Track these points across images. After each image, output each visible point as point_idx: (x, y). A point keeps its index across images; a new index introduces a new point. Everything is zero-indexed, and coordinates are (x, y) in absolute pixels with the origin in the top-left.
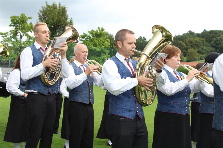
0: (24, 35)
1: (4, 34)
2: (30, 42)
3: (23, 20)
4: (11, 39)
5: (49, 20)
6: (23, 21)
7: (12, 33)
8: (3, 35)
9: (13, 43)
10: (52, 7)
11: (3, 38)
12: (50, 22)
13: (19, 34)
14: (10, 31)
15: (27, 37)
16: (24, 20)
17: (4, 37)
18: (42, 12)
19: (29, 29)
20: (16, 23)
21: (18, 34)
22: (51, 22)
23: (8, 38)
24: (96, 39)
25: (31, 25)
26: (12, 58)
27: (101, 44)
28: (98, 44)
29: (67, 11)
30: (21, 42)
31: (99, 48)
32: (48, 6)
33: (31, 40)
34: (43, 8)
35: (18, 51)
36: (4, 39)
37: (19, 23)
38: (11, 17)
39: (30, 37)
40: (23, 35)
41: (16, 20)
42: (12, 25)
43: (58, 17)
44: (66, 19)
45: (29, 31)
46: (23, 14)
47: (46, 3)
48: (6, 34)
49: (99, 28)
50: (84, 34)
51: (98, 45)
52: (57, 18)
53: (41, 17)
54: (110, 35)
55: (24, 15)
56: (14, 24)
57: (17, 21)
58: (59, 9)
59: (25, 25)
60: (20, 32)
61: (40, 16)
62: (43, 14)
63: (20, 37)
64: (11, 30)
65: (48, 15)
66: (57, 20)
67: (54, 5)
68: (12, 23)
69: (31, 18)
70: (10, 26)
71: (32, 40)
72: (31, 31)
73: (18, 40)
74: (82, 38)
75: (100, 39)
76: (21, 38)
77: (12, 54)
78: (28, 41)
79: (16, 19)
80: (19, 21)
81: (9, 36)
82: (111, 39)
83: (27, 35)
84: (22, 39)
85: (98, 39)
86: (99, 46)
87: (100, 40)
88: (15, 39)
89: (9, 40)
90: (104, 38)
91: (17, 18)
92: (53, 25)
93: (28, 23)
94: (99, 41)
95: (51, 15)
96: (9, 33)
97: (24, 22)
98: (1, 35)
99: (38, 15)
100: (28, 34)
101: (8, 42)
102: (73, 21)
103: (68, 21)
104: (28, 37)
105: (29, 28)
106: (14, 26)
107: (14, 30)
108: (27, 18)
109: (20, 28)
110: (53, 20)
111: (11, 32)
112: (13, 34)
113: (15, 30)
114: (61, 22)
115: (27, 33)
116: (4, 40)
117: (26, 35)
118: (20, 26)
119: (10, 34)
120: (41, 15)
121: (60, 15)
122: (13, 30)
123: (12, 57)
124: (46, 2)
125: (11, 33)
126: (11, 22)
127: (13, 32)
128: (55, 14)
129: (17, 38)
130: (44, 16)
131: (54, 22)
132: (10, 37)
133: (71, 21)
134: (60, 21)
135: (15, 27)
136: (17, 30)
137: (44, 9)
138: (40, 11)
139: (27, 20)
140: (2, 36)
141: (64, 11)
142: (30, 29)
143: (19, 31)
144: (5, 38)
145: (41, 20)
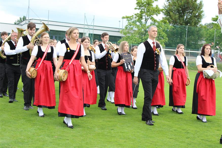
1: (129, 17)
3: (148, 2)
4: (136, 23)
5: (176, 2)
8: (128, 19)
9: (138, 27)
12: (177, 4)
13: (144, 17)
14: (135, 14)
17: (129, 20)
20: (141, 6)
22: (179, 4)
23: (133, 22)
25: (156, 8)
26: (136, 43)
30: (145, 26)
36: (129, 23)
37: (144, 6)
39: (155, 21)
40: (148, 19)
41: (141, 3)
42: (137, 9)
45: (154, 14)
48: (131, 18)
50: (216, 17)
56: (139, 7)
57: (143, 4)
59: (151, 8)
60: (145, 16)
66: (185, 2)
68: (137, 6)
70: (136, 9)
72: (156, 14)
73: (143, 24)
74: (213, 21)
76: (146, 20)
77: (136, 38)
80: (145, 4)
81: (134, 20)
83: (152, 19)
84: (147, 23)
88: (140, 23)
89: (133, 24)
92: (181, 8)
93: (154, 6)
96: (135, 16)
97: (150, 5)
100: (153, 17)
101: (133, 26)
102: (203, 3)
104: (153, 20)
106: (139, 9)
107: (139, 13)
109: (146, 11)
110: (181, 2)
111: (137, 16)
117: (151, 19)
119: (136, 18)
122: (138, 14)
123: (135, 41)
126: (136, 5)
129: (142, 22)
131: (182, 4)
134: (188, 3)
135: (140, 10)
136: (142, 14)
139: (153, 2)
142: (155, 12)
143: (144, 14)
144: (130, 21)
145: (169, 2)
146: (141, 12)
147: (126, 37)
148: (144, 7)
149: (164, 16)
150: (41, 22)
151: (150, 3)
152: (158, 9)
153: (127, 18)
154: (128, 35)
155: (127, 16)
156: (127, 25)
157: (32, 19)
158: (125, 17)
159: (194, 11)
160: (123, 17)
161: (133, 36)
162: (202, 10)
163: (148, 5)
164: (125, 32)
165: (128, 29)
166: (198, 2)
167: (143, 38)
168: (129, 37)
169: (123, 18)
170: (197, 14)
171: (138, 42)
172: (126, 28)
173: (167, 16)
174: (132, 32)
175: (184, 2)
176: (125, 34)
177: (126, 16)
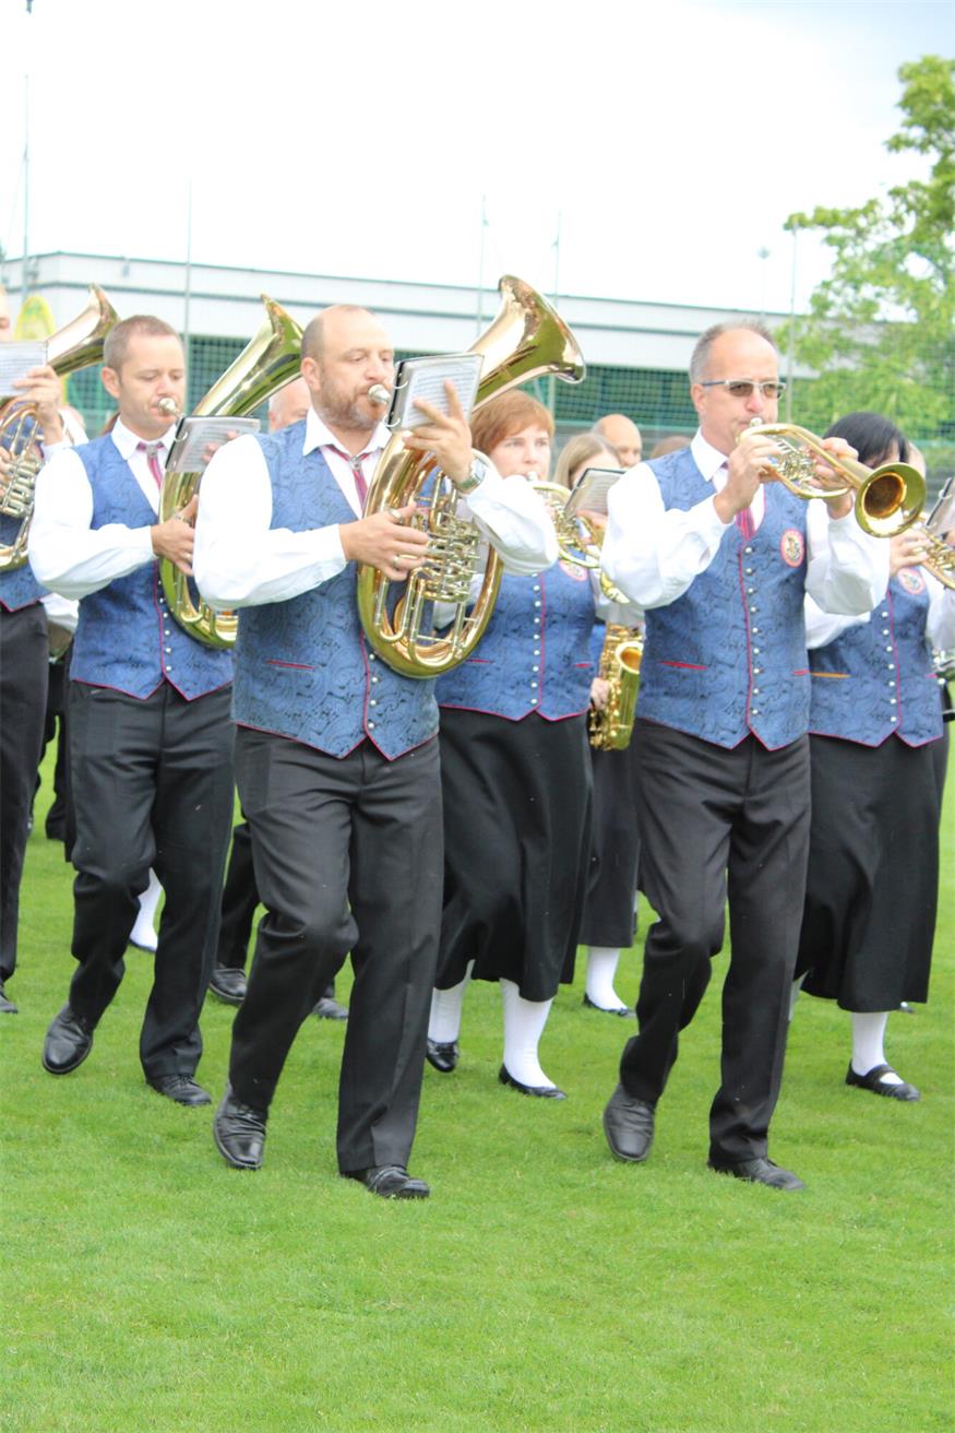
1: (842, 216)
4: (901, 261)
7: (908, 211)
8: (838, 231)
9: (917, 293)
11: (835, 258)
14: (895, 193)
17: (841, 243)
20: (940, 123)
23: (876, 257)
36: (845, 262)
38: (901, 71)
41: (939, 98)
42: (909, 144)
48: (862, 222)
56: (928, 128)
64: (903, 184)
68: (910, 125)
70: (897, 144)
77: (900, 390)
81: (881, 239)
88: (932, 259)
89: (882, 271)
96: (888, 207)
98: (822, 232)
101: (878, 289)
106: (923, 147)
107: (926, 179)
111: (905, 200)
112: (919, 213)
116: (843, 269)
119: (897, 220)
122: (915, 186)
125: (903, 208)
126: (903, 115)
127: (918, 199)
129: (947, 254)
132: (896, 240)
135: (934, 157)
140: (830, 240)
144: (848, 252)
147: (824, 385)
150: (126, 272)
153: (827, 220)
154: (837, 363)
155: (828, 206)
156: (826, 285)
157: (54, 251)
158: (809, 215)
160: (791, 218)
161: (880, 370)
164: (808, 344)
165: (830, 313)
168: (843, 376)
169: (795, 223)
171: (920, 421)
172: (821, 305)
174: (868, 336)
176: (809, 354)
177: (818, 211)
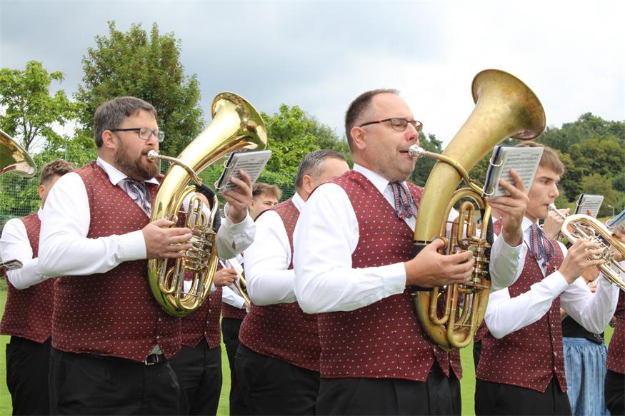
0: (38, 131)
2: (58, 155)
3: (35, 81)
5: (120, 83)
6: (33, 87)
10: (128, 40)
13: (19, 129)
15: (49, 139)
16: (39, 83)
18: (98, 55)
19: (54, 113)
21: (16, 130)
24: (276, 144)
25: (62, 99)
27: (292, 160)
28: (281, 160)
29: (178, 53)
31: (286, 176)
32: (118, 37)
33: (60, 150)
34: (100, 42)
35: (17, 187)
37: (20, 93)
39: (57, 140)
40: (35, 134)
43: (150, 71)
44: (178, 79)
45: (54, 120)
46: (33, 65)
47: (110, 28)
49: (284, 108)
51: (281, 165)
52: (145, 76)
53: (94, 71)
54: (322, 131)
55: (36, 66)
57: (15, 86)
58: (154, 46)
59: (43, 101)
60: (24, 124)
61: (89, 70)
62: (99, 64)
63: (25, 139)
65: (117, 66)
66: (147, 82)
67: (135, 33)
69: (61, 78)
71: (63, 150)
72: (59, 120)
75: (290, 144)
76: (28, 140)
78: (52, 153)
79: (12, 80)
80: (23, 85)
82: (325, 144)
83: (47, 133)
84: (30, 147)
85: (282, 145)
86: (284, 168)
87: (287, 149)
90: (302, 142)
91: (15, 77)
93: (52, 94)
94: (285, 152)
95: (125, 67)
97: (40, 90)
99: (85, 64)
100: (50, 129)
103: (182, 84)
104: (52, 138)
105: (53, 109)
108: (49, 76)
109: (26, 109)
110: (135, 82)
113: (8, 116)
114: (159, 90)
115: (47, 125)
117: (44, 134)
118: (26, 101)
120: (94, 64)
121: (156, 66)
124: (109, 22)
128: (141, 63)
130: (103, 69)
133: (192, 84)
134: (156, 86)
136: (13, 117)
137: (105, 46)
138: (91, 53)
139: (48, 83)
141: (171, 52)
142: (57, 112)
143: (21, 120)
145: (93, 81)
146: (10, 111)
148: (20, 96)
149: (81, 126)
151: (40, 84)
152: (67, 104)
159: (174, 113)
162: (195, 108)
163: (34, 91)
166: (184, 84)
167: (21, 195)
170: (182, 121)
173: (89, 126)
175: (143, 84)
